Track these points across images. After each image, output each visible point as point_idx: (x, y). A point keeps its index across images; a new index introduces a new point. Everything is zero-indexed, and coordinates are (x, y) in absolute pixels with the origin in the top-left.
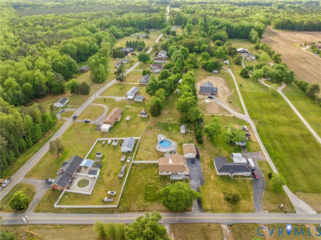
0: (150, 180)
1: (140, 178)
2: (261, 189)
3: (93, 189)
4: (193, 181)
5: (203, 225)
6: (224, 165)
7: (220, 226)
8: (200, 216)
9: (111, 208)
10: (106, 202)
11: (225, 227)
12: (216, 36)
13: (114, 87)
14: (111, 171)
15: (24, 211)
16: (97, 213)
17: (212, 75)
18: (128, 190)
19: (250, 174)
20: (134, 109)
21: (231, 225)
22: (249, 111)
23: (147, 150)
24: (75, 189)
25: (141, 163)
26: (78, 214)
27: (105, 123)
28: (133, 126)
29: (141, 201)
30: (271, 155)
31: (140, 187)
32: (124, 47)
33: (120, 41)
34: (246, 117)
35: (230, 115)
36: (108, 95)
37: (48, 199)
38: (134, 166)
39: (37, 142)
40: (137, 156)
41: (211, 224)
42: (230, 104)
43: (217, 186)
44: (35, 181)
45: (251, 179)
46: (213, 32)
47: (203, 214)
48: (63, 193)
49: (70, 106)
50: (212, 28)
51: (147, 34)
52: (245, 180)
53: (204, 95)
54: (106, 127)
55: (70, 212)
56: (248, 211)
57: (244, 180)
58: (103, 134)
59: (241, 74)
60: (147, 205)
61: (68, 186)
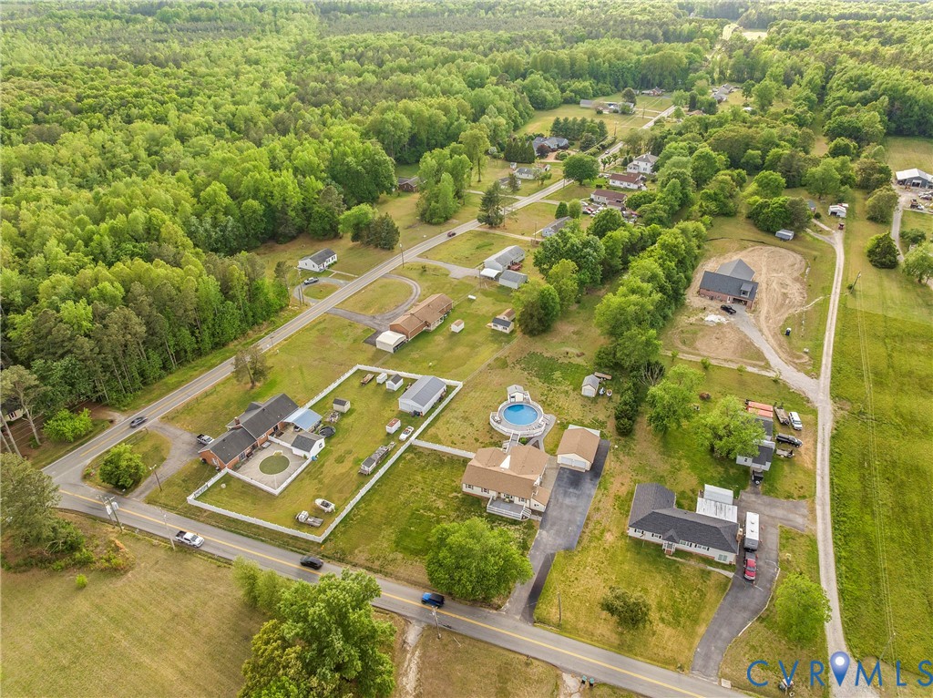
0: (435, 498)
1: (410, 485)
2: (746, 615)
3: (290, 484)
4: (547, 532)
5: (512, 655)
6: (656, 511)
7: (558, 677)
8: (516, 629)
9: (307, 541)
10: (302, 523)
11: (571, 682)
12: (840, 125)
13: (464, 240)
14: (350, 452)
15: (126, 493)
16: (270, 544)
17: (769, 245)
18: (368, 508)
19: (730, 558)
20: (484, 305)
21: (591, 685)
22: (837, 371)
23: (465, 419)
24: (251, 473)
25: (432, 450)
26: (229, 533)
27: (394, 329)
28: (460, 350)
29: (385, 545)
30: (837, 523)
31: (399, 510)
32: (547, 134)
33: (545, 118)
34: (818, 390)
35: (764, 373)
36: (439, 257)
37: (184, 481)
38: (412, 452)
39: (224, 345)
40: (432, 431)
41: (536, 663)
42: (783, 338)
43: (609, 564)
44: (179, 432)
45: (731, 575)
46: (836, 112)
47: (528, 627)
48: (219, 475)
49: (336, 272)
50: (840, 98)
51: (627, 104)
52: (709, 572)
53: (712, 299)
54: (389, 339)
55: (214, 523)
56: (667, 663)
57: (703, 571)
58: (379, 356)
59: (871, 253)
60: (394, 560)
61: (237, 463)
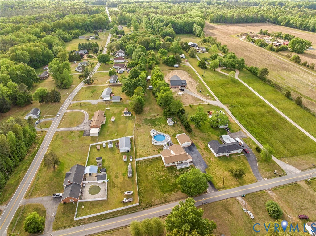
0: (159, 173)
1: (149, 173)
2: (255, 162)
3: (108, 194)
4: (198, 166)
5: (222, 201)
6: (219, 147)
7: (236, 199)
8: (216, 195)
9: (134, 207)
10: (126, 203)
11: (240, 199)
12: (164, 33)
13: (84, 91)
14: (118, 173)
15: (42, 232)
16: (121, 215)
17: (174, 70)
18: (143, 186)
19: (241, 150)
20: (115, 110)
21: (244, 196)
22: (218, 97)
23: (145, 146)
24: (88, 197)
25: (144, 160)
26: (102, 221)
27: (92, 127)
28: (121, 126)
29: (160, 194)
30: (251, 132)
31: (153, 181)
32: (77, 50)
33: (70, 45)
34: (218, 103)
35: (204, 103)
36: (81, 99)
37: (63, 214)
38: (139, 163)
40: (138, 154)
41: (228, 200)
42: (200, 93)
43: (219, 166)
44: (40, 199)
45: (244, 155)
46: (160, 29)
47: (217, 192)
48: (78, 204)
49: (45, 116)
50: (159, 25)
51: (96, 35)
52: (240, 156)
53: (175, 88)
55: (93, 221)
56: (252, 182)
57: (238, 157)
58: (94, 139)
59: (200, 66)
60: (166, 197)
61: (80, 197)
